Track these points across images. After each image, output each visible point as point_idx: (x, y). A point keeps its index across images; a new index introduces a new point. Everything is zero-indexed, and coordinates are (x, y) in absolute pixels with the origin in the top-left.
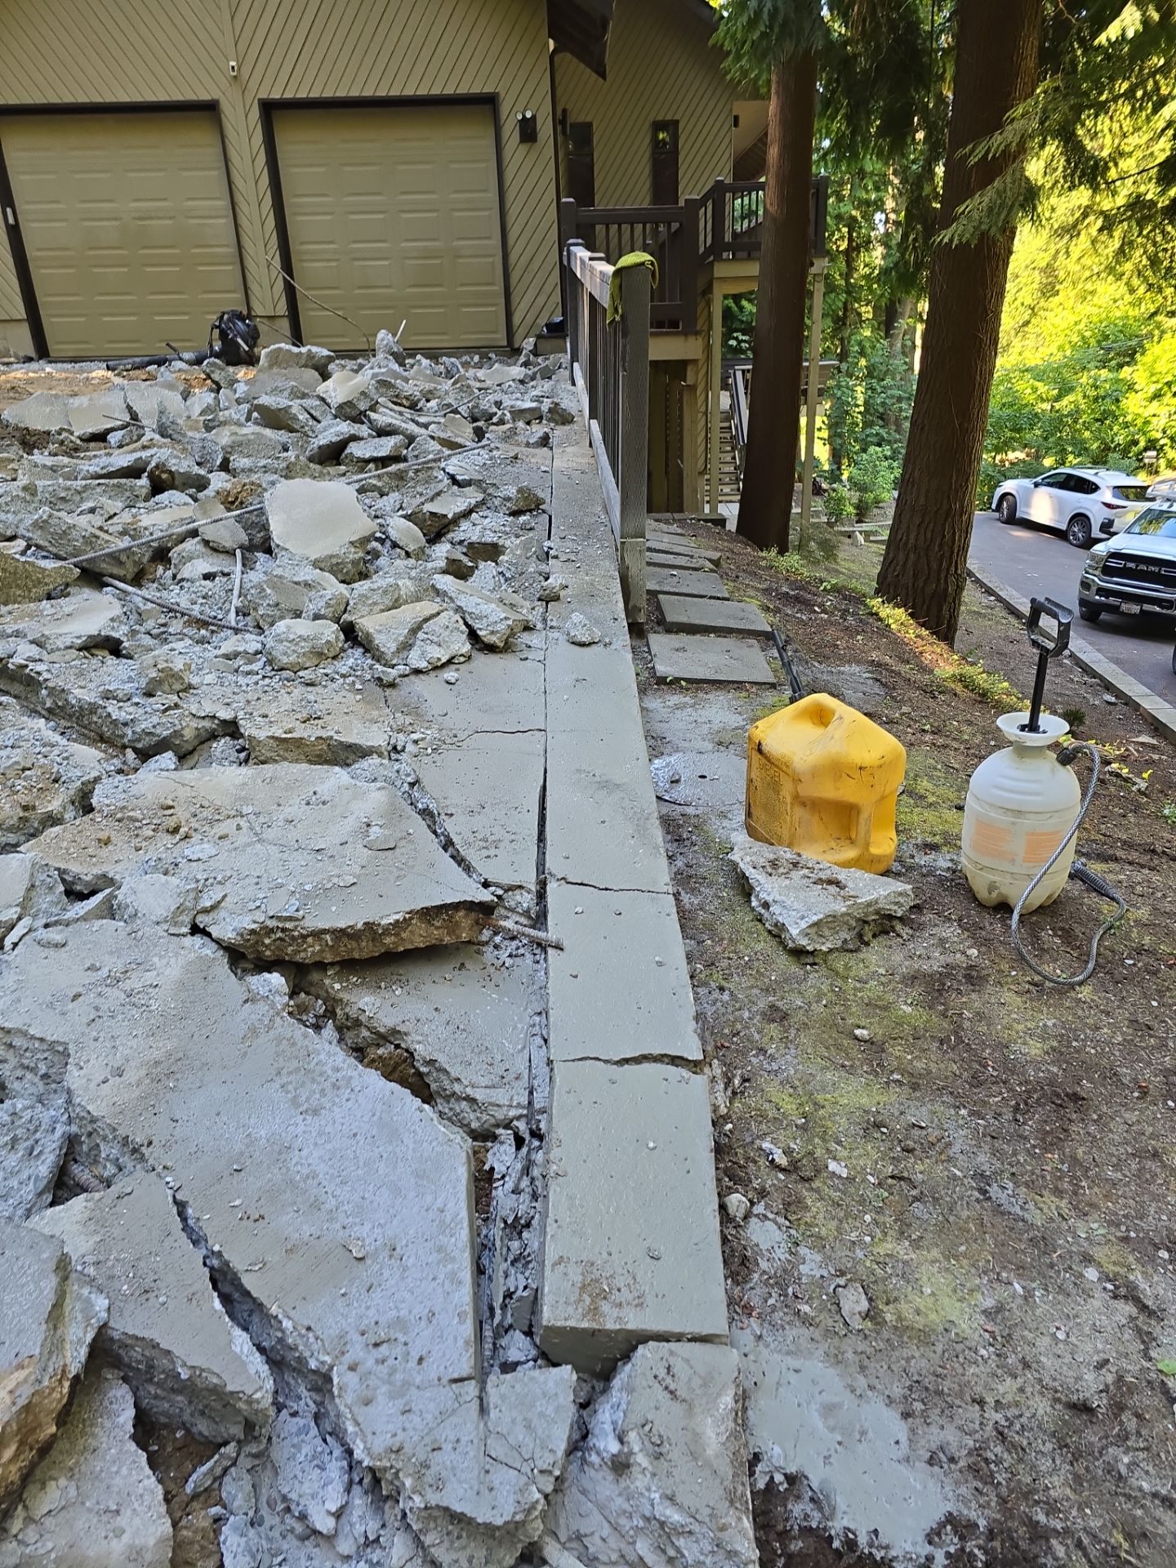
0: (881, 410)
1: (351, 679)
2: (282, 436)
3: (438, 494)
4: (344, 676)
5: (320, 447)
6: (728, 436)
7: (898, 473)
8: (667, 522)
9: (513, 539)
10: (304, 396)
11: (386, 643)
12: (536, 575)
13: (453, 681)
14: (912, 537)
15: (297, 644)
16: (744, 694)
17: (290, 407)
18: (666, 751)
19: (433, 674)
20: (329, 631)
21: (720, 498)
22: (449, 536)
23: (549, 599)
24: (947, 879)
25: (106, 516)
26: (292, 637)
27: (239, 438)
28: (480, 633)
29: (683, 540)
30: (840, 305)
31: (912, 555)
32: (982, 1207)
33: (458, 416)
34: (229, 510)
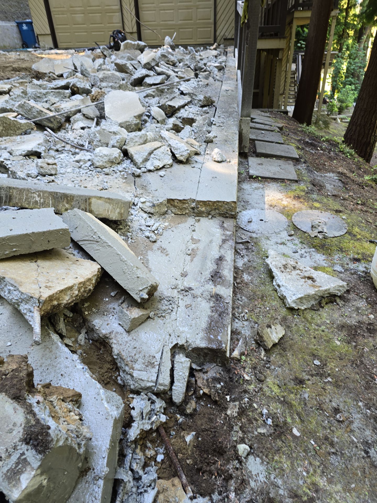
0: (353, 71)
1: (123, 173)
2: (123, 75)
3: (174, 98)
4: (120, 172)
5: (135, 79)
6: (293, 80)
7: (356, 95)
8: (266, 112)
9: (200, 116)
10: (132, 60)
11: (138, 158)
12: (206, 132)
13: (163, 175)
14: (359, 120)
15: (103, 158)
16: (284, 184)
17: (126, 64)
18: (248, 208)
19: (156, 172)
20: (116, 153)
21: (288, 104)
22: (176, 115)
23: (209, 141)
24: (362, 277)
25: (51, 104)
26: (101, 154)
27: (106, 75)
28: (177, 156)
29: (269, 119)
30: (341, 30)
31: (358, 128)
32: (365, 462)
33: (189, 69)
34: (93, 102)
